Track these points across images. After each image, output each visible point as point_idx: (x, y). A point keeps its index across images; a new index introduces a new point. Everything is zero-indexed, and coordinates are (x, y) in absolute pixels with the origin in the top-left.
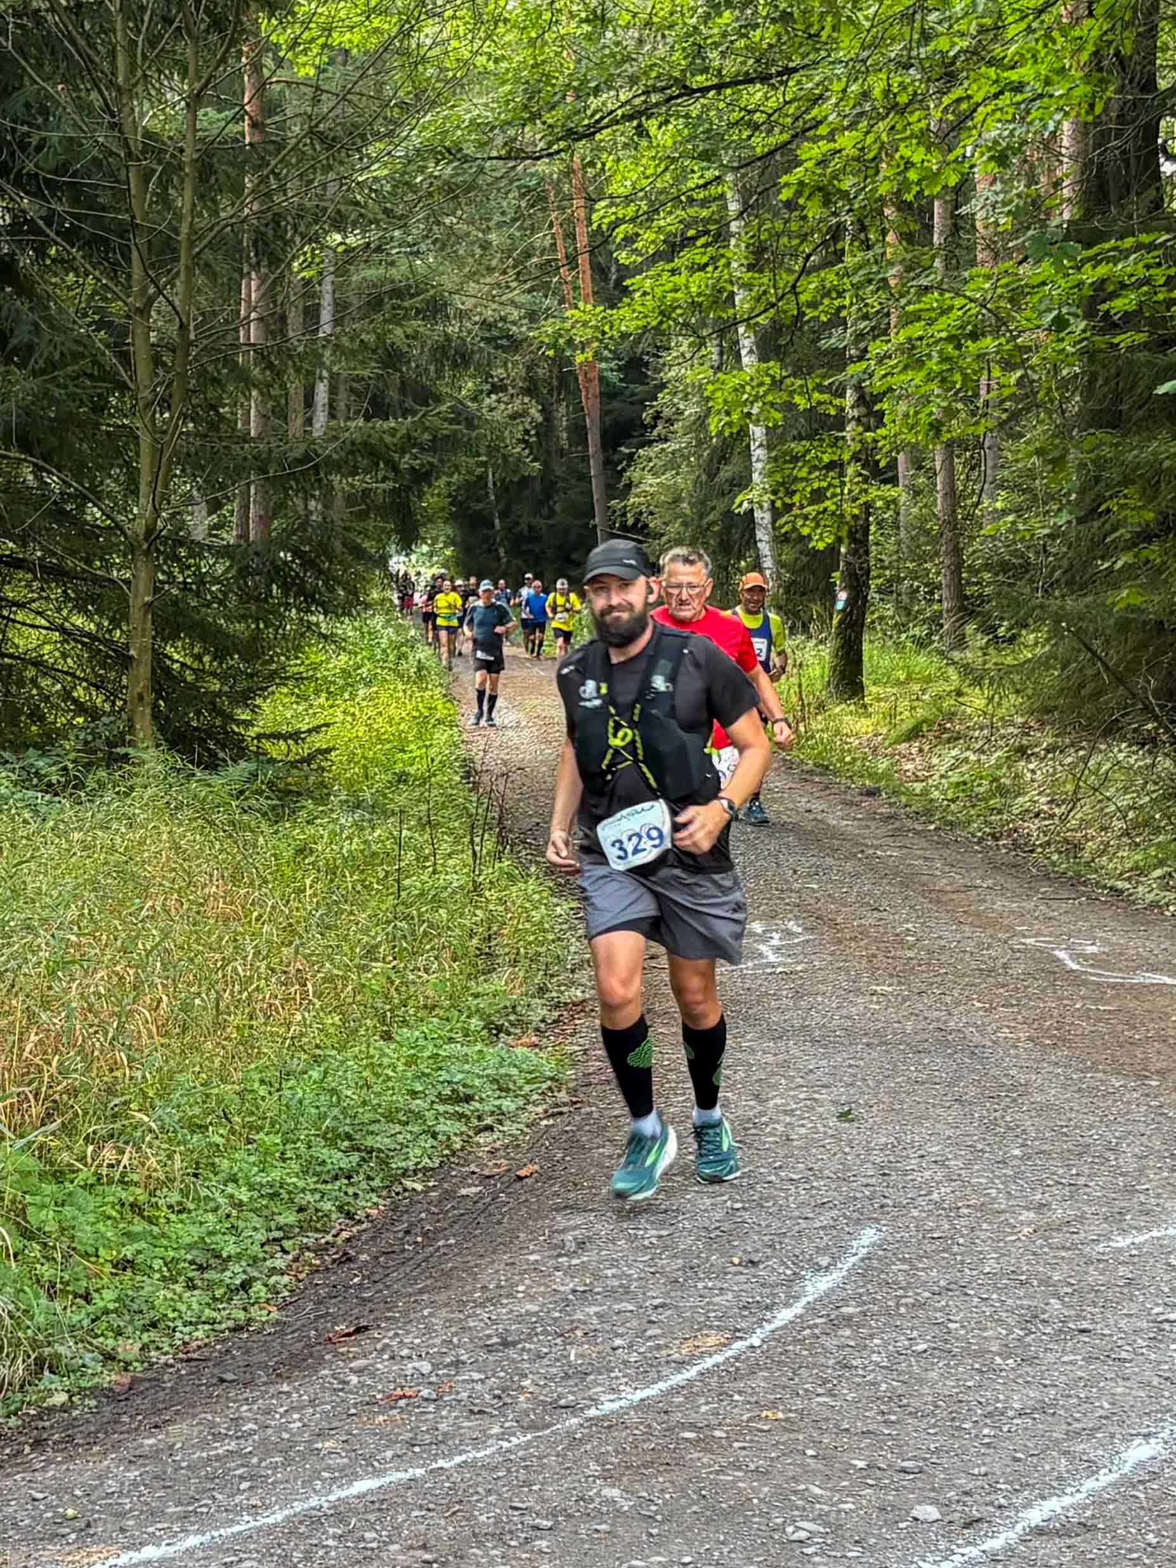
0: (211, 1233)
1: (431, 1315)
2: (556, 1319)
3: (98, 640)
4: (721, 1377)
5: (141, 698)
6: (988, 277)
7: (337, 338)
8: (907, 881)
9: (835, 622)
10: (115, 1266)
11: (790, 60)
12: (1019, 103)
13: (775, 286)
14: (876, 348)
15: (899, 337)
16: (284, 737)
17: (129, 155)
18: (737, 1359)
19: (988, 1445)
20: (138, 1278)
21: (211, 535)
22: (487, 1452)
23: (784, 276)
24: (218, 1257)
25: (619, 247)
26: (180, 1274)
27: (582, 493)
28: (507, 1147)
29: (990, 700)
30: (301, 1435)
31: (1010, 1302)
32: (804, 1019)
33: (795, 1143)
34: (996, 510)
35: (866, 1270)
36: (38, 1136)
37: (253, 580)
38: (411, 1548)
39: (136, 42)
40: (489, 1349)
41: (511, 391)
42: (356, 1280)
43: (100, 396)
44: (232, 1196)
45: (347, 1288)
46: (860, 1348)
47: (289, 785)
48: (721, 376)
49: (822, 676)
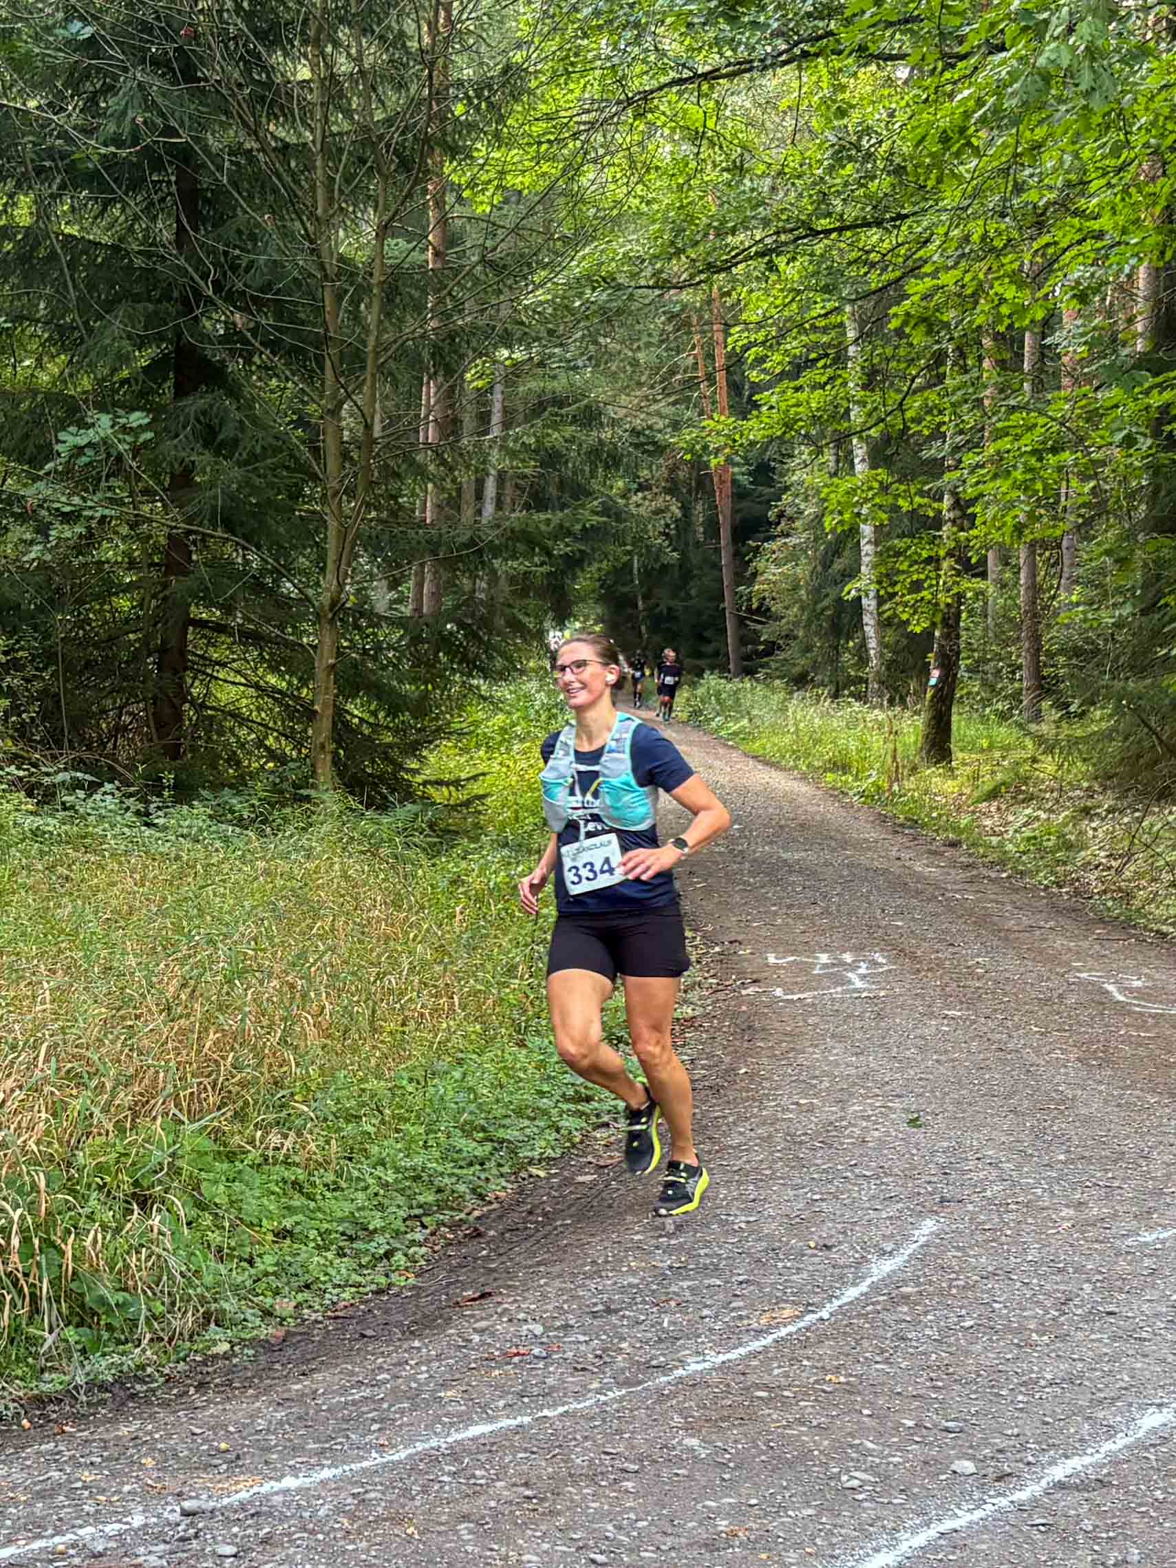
0: (359, 1209)
1: (546, 1284)
2: (654, 1291)
3: (288, 696)
4: (793, 1345)
5: (323, 747)
6: (1067, 400)
7: (503, 440)
8: (983, 921)
9: (929, 695)
10: (276, 1235)
11: (903, 207)
12: (1099, 250)
13: (884, 404)
14: (970, 459)
15: (991, 449)
16: (448, 784)
17: (326, 277)
18: (808, 1329)
19: (1021, 1410)
20: (296, 1246)
21: (391, 609)
22: (587, 1403)
23: (892, 394)
24: (366, 1229)
25: (752, 367)
26: (332, 1244)
27: (714, 580)
29: (1060, 767)
30: (427, 1385)
31: (1048, 1287)
32: (884, 1038)
33: (870, 1145)
34: (1071, 603)
35: (923, 1256)
37: (423, 648)
38: (515, 1485)
39: (334, 179)
40: (594, 1315)
41: (655, 490)
42: (484, 1252)
43: (296, 485)
44: (380, 1178)
45: (475, 1259)
46: (916, 1323)
47: (448, 825)
48: (835, 480)
49: (915, 743)
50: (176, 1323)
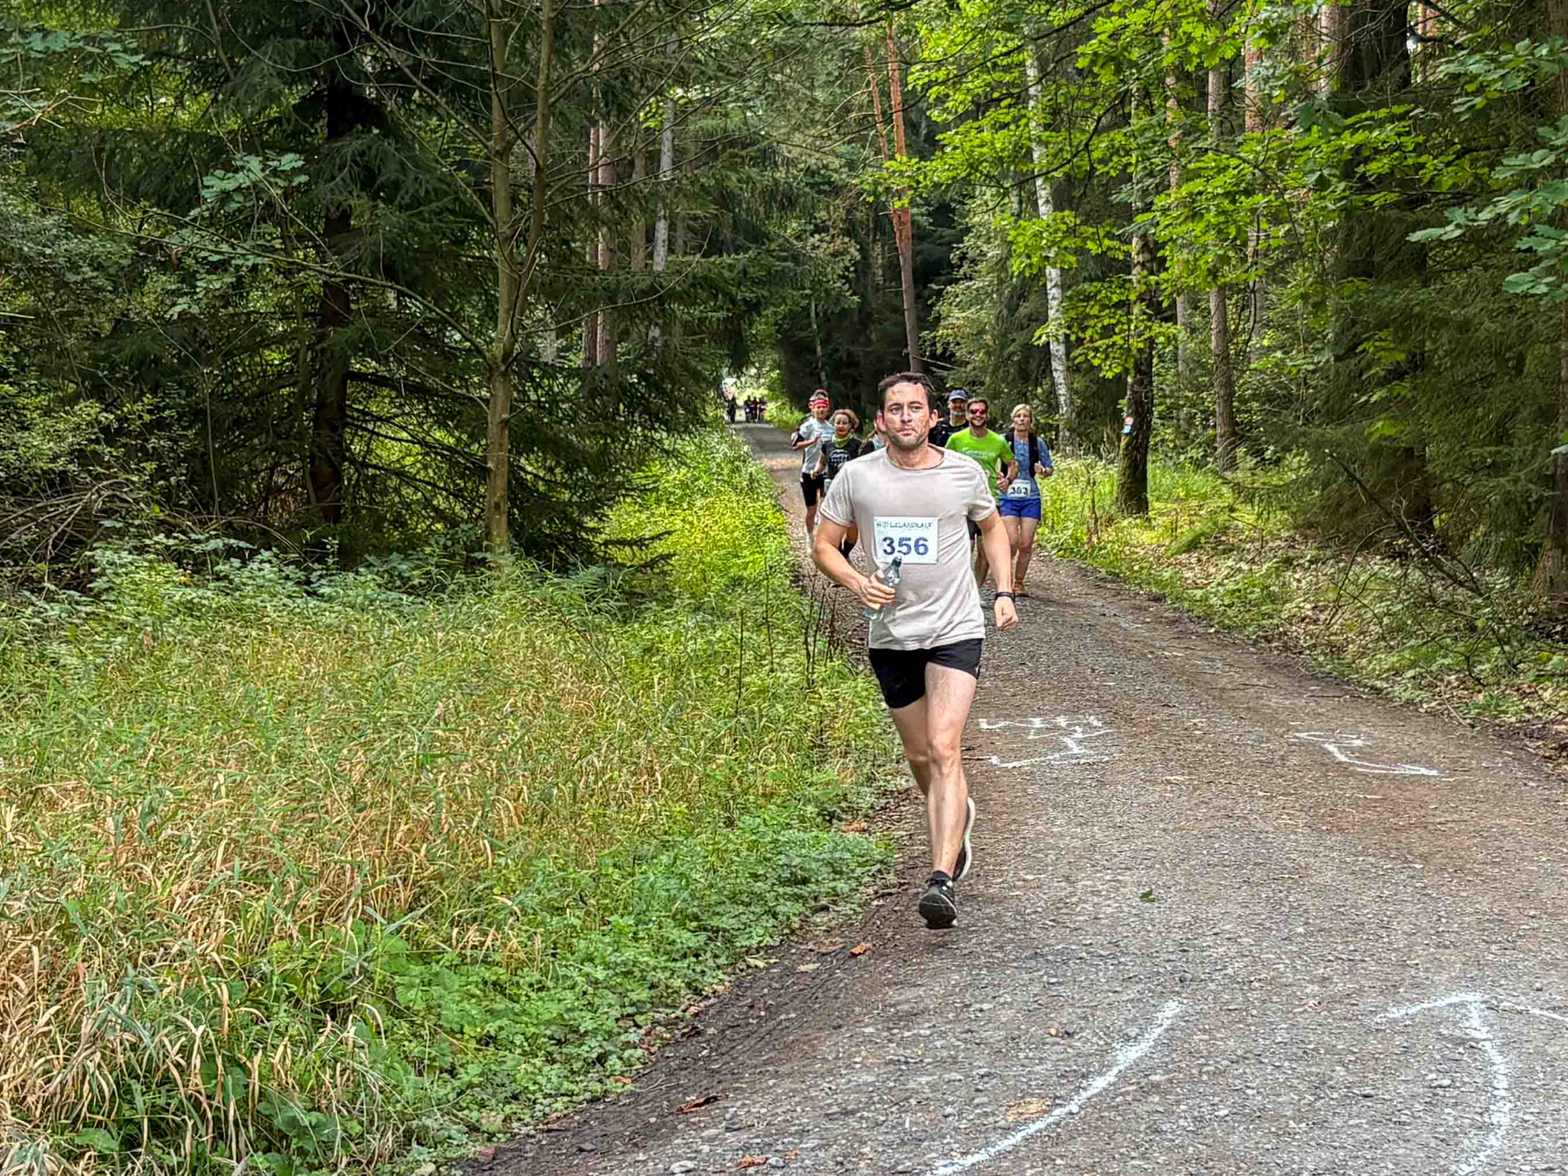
0: (568, 1010)
1: (775, 1085)
2: (891, 1088)
3: (458, 452)
4: (1043, 1142)
5: (497, 506)
6: (1260, 142)
7: (679, 182)
8: (1192, 679)
9: (1123, 444)
10: (479, 1042)
13: (1071, 145)
14: (1160, 201)
15: (1180, 192)
16: (630, 543)
17: (491, 12)
18: (1058, 1124)
20: (501, 1053)
21: (560, 357)
23: (1078, 135)
24: (576, 1032)
25: (931, 107)
26: (540, 1049)
27: (896, 324)
28: (841, 925)
29: (1260, 515)
31: (1300, 1069)
32: (1107, 807)
33: (1103, 921)
34: (1262, 347)
35: (1171, 1040)
36: (407, 921)
37: (602, 400)
40: (830, 1117)
41: (832, 231)
42: (705, 1052)
43: (461, 229)
44: (588, 975)
45: (696, 1060)
46: (1169, 1113)
47: (635, 587)
48: (1021, 222)
49: (1111, 492)
50: (375, 1144)
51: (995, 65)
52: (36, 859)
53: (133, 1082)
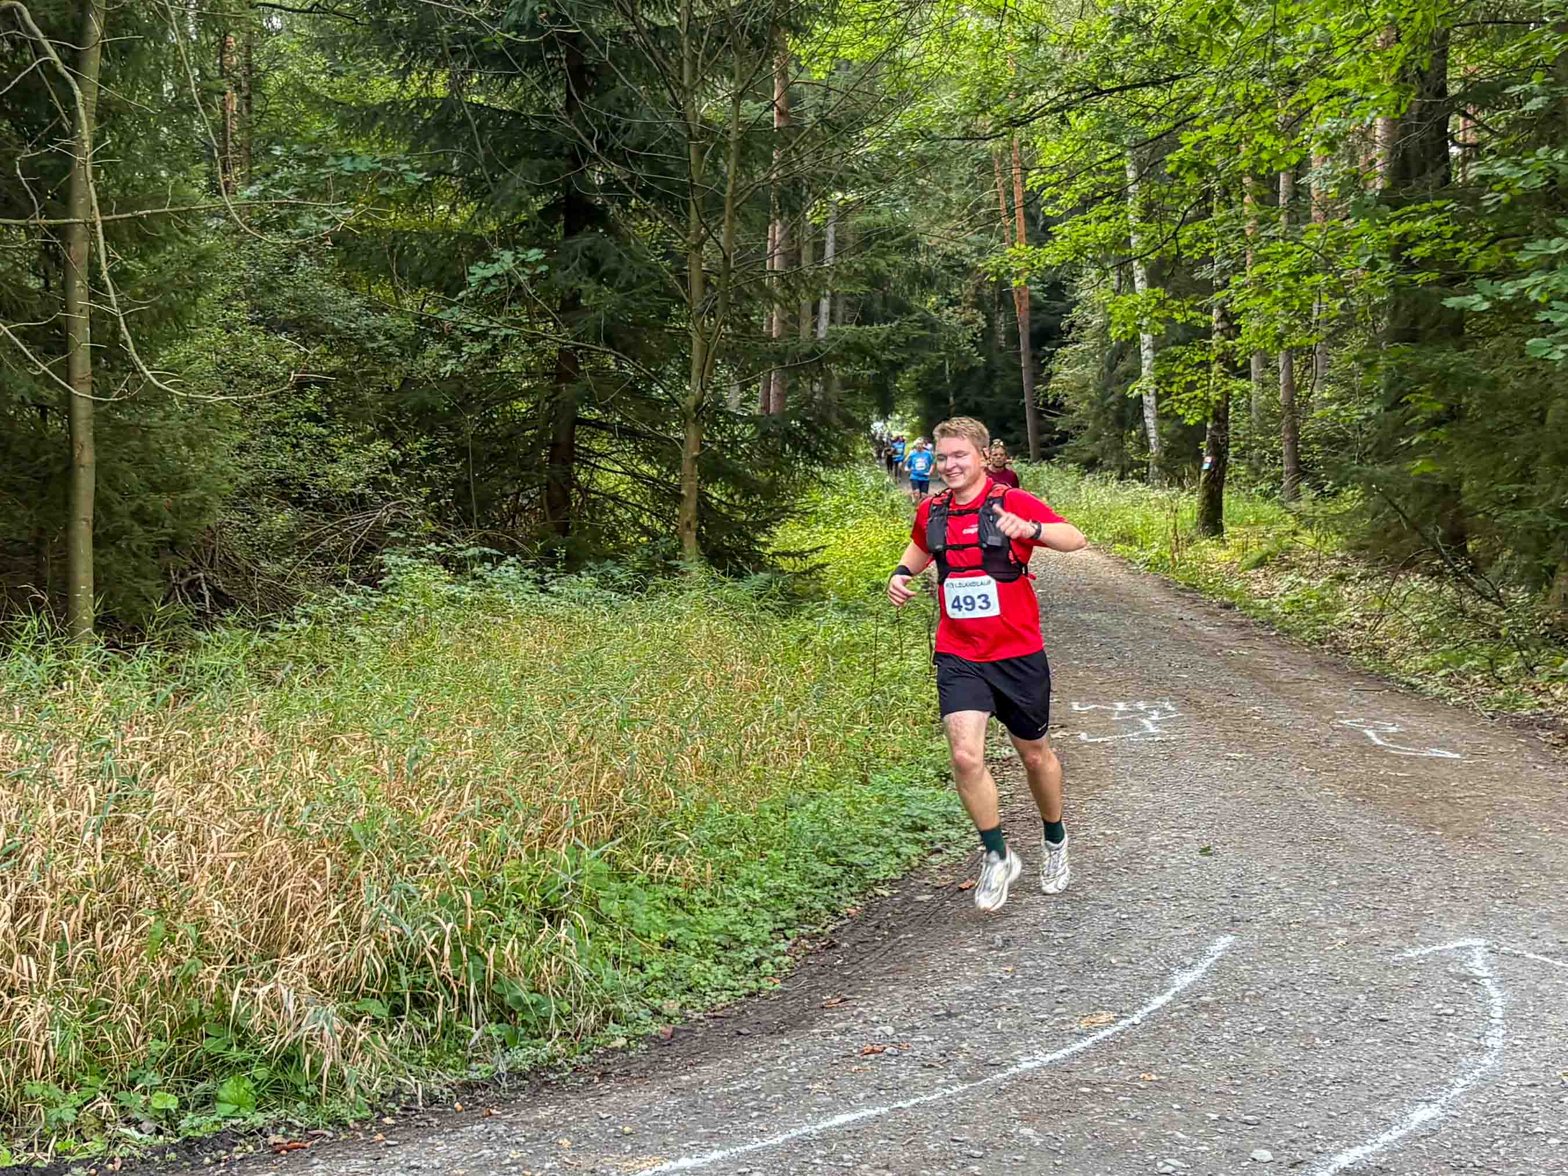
0: (732, 923)
1: (894, 990)
2: (987, 997)
4: (1109, 1047)
5: (688, 524)
6: (1320, 230)
7: (837, 267)
9: (1202, 478)
10: (662, 945)
11: (1175, 70)
12: (1344, 104)
13: (1160, 233)
14: (1236, 280)
15: (1252, 273)
16: (792, 555)
17: (691, 136)
18: (1122, 1033)
19: (1309, 1105)
20: (679, 954)
23: (1167, 225)
24: (738, 940)
25: (1046, 204)
26: (709, 952)
27: (1015, 379)
28: (952, 865)
30: (797, 1078)
31: (1328, 997)
33: (1168, 870)
35: (1218, 970)
36: (608, 848)
39: (697, 55)
40: (937, 1018)
41: (964, 305)
42: (839, 962)
43: (665, 307)
44: (748, 896)
45: (832, 967)
46: (1215, 1028)
47: (796, 589)
48: (1120, 297)
49: (1192, 518)
50: (580, 1020)
51: (1100, 170)
52: (331, 791)
53: (399, 964)
